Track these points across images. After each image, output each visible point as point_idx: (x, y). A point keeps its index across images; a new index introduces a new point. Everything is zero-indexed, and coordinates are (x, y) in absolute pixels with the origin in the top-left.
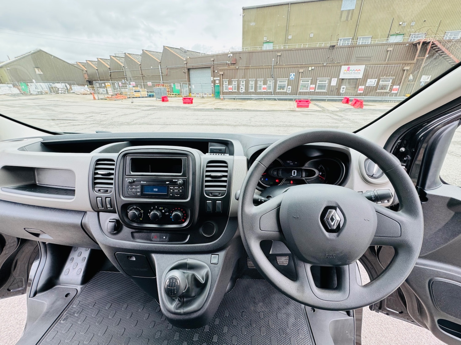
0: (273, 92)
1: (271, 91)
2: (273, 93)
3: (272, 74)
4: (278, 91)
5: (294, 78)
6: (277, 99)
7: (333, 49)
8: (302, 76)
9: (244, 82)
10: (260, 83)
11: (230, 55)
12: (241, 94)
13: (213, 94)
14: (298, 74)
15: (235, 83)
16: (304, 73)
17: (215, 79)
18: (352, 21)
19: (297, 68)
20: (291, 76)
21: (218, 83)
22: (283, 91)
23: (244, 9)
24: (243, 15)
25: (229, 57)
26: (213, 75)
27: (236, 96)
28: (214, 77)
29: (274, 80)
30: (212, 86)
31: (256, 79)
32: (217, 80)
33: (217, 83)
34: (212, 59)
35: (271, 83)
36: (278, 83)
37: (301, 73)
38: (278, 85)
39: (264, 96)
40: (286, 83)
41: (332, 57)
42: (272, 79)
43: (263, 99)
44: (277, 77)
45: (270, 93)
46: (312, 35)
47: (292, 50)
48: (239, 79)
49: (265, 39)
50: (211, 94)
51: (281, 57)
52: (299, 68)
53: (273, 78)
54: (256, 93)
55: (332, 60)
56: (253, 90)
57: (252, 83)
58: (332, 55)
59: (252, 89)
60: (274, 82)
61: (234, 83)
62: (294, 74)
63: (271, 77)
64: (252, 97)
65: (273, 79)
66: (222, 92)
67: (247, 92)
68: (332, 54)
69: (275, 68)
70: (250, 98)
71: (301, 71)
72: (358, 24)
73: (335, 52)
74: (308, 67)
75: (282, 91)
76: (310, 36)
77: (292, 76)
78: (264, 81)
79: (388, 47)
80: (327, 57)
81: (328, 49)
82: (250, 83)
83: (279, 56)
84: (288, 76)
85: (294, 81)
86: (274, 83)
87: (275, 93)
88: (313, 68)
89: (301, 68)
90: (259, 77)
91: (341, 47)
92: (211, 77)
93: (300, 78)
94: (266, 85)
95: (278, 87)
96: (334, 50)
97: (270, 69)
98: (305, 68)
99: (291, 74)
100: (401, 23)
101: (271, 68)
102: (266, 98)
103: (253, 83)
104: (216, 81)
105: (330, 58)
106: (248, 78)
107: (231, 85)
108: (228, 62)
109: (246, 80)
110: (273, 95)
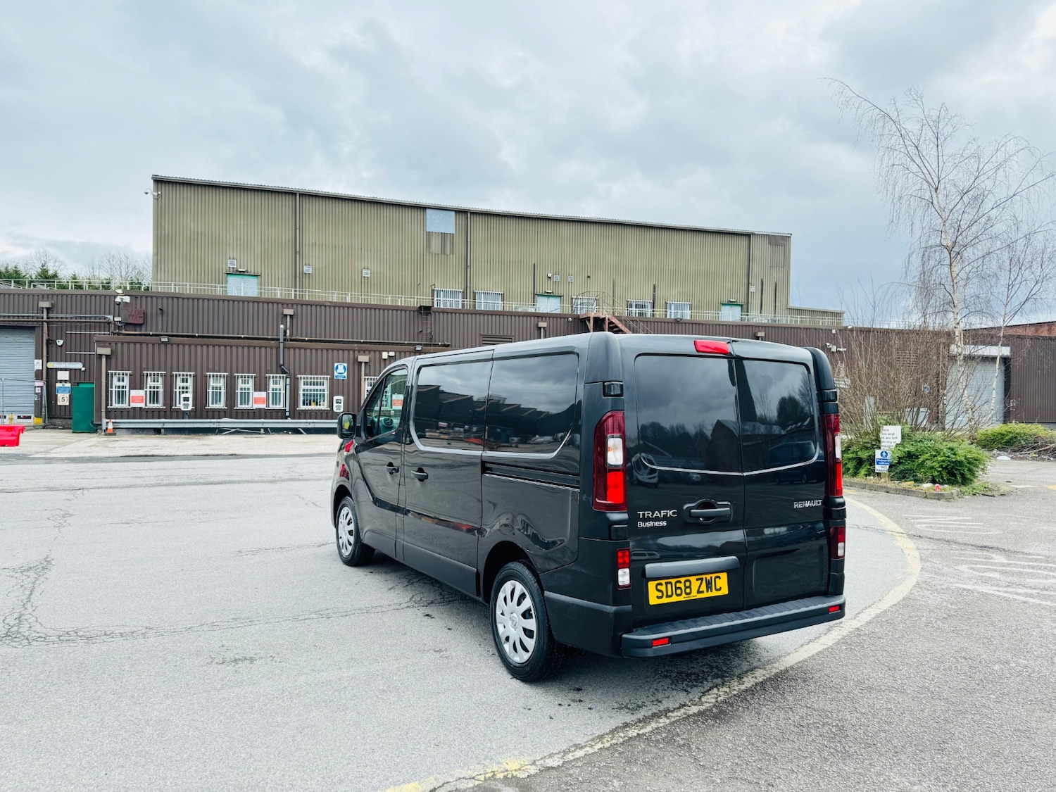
0: (288, 409)
1: (280, 406)
2: (287, 414)
3: (282, 362)
4: (302, 407)
5: (345, 374)
6: (303, 429)
7: (427, 314)
8: (367, 372)
9: (190, 381)
10: (245, 385)
11: (122, 299)
12: (183, 414)
13: (38, 415)
14: (356, 367)
15: (155, 383)
16: (372, 364)
17: (51, 365)
18: (454, 256)
19: (351, 352)
20: (338, 371)
21: (68, 379)
22: (318, 407)
23: (159, 182)
24: (156, 194)
25: (119, 304)
26: (45, 354)
27: (164, 423)
28: (47, 362)
29: (288, 380)
30: (38, 390)
31: (231, 373)
32: (61, 370)
33: (61, 381)
34: (46, 304)
35: (281, 386)
36: (302, 387)
37: (363, 365)
38: (301, 392)
39: (263, 423)
40: (326, 387)
41: (429, 331)
42: (282, 375)
43: (262, 431)
44: (297, 372)
45: (281, 414)
46: (366, 273)
47: (325, 306)
48: (172, 371)
49: (232, 264)
50: (30, 417)
51: (295, 320)
52: (356, 352)
53: (284, 372)
54: (231, 412)
55: (429, 337)
56: (221, 405)
57: (217, 384)
58: (429, 326)
59: (216, 400)
60: (288, 382)
61: (150, 383)
62: (346, 365)
63: (279, 370)
64: (222, 426)
65: (285, 375)
66: (103, 410)
67: (200, 410)
68: (427, 325)
69: (289, 348)
70: (215, 429)
71: (363, 358)
72: (469, 264)
73: (433, 319)
74: (380, 352)
75: (313, 407)
76: (364, 275)
77: (341, 370)
78: (258, 379)
79: (538, 321)
80: (418, 330)
81: (416, 313)
82: (212, 384)
83: (288, 317)
84: (330, 371)
85: (346, 382)
86: (288, 387)
87: (295, 413)
88: (392, 354)
89: (362, 352)
90: (240, 369)
91: (444, 312)
92: (36, 361)
93: (363, 377)
94: (266, 390)
95: (301, 398)
96: (429, 317)
97: (274, 350)
98: (372, 353)
99: (336, 365)
100: (550, 275)
101: (278, 348)
102: (271, 428)
103: (221, 383)
104: (59, 372)
105: (424, 331)
106: (204, 371)
107: (141, 388)
108: (111, 317)
109: (195, 376)
110: (289, 420)
